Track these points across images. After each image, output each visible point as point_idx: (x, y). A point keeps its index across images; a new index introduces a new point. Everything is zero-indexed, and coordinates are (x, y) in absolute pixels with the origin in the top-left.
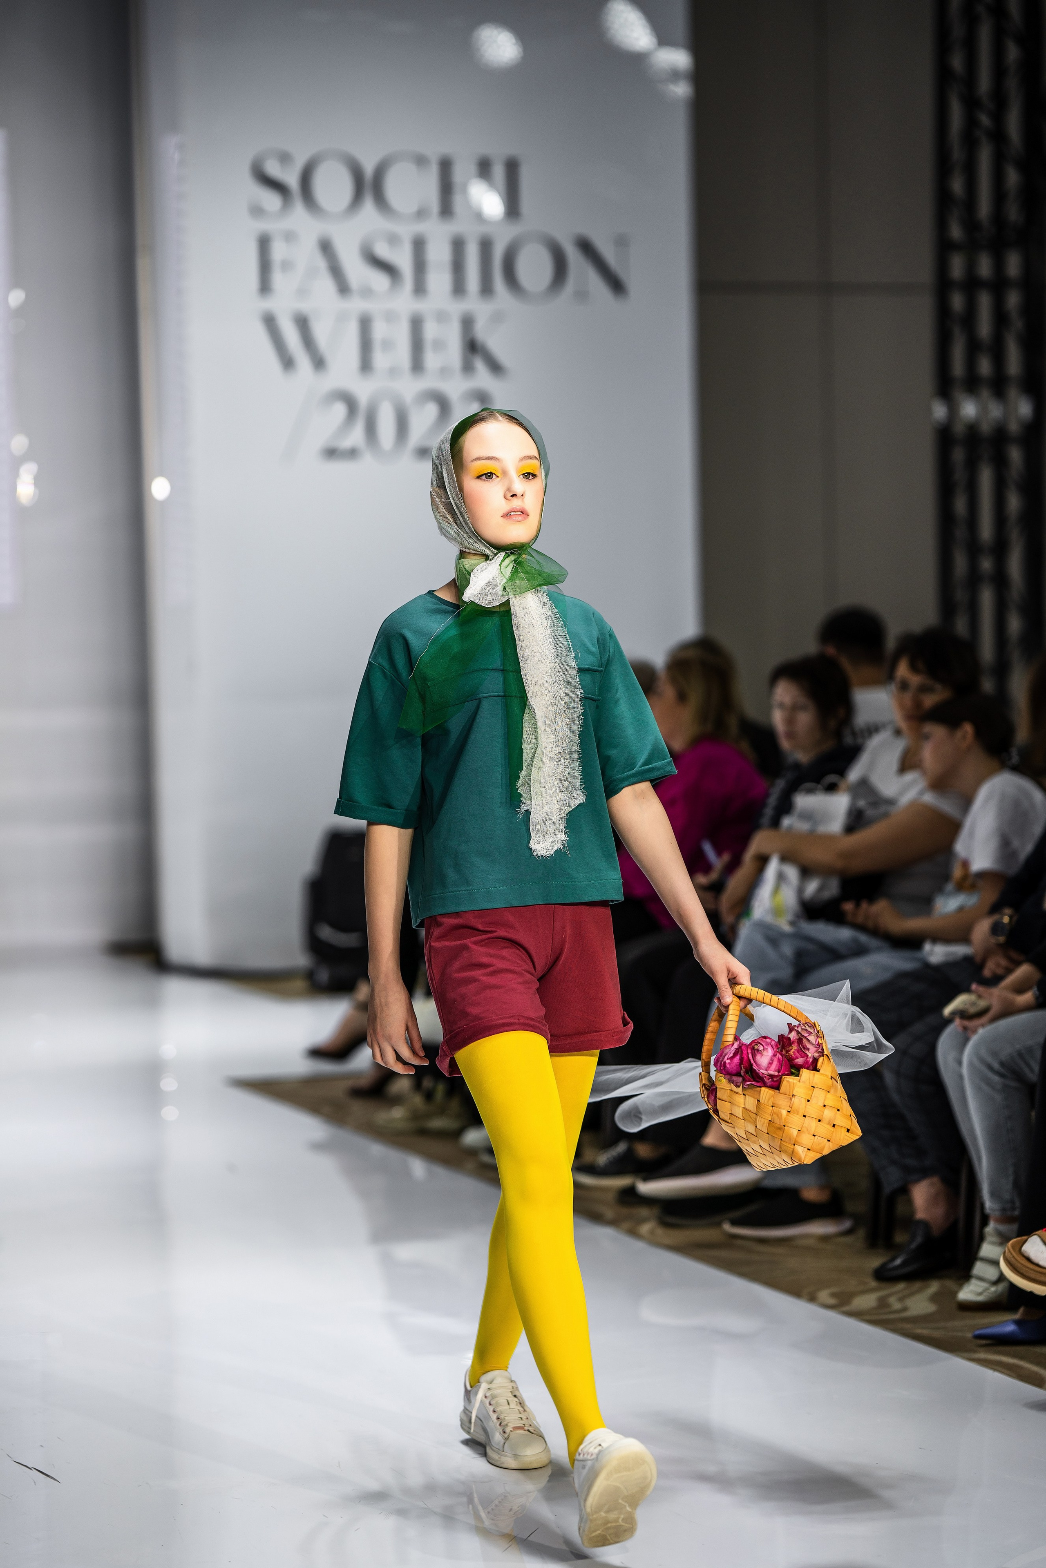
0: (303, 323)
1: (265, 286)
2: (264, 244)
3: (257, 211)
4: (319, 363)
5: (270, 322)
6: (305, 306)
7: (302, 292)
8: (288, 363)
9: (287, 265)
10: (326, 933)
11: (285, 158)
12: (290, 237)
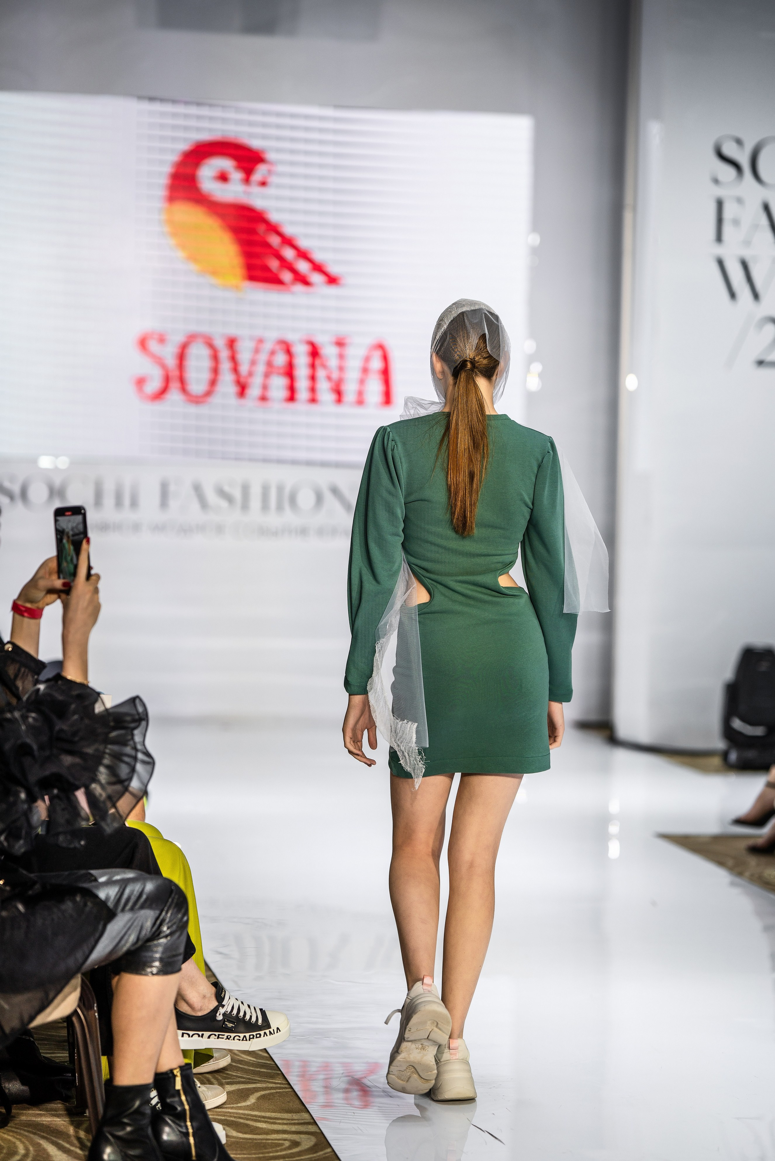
0: (745, 266)
1: (719, 238)
2: (720, 204)
3: (716, 181)
4: (756, 296)
5: (721, 263)
6: (747, 254)
7: (747, 243)
8: (733, 295)
9: (736, 222)
10: (737, 724)
11: (739, 142)
12: (740, 201)
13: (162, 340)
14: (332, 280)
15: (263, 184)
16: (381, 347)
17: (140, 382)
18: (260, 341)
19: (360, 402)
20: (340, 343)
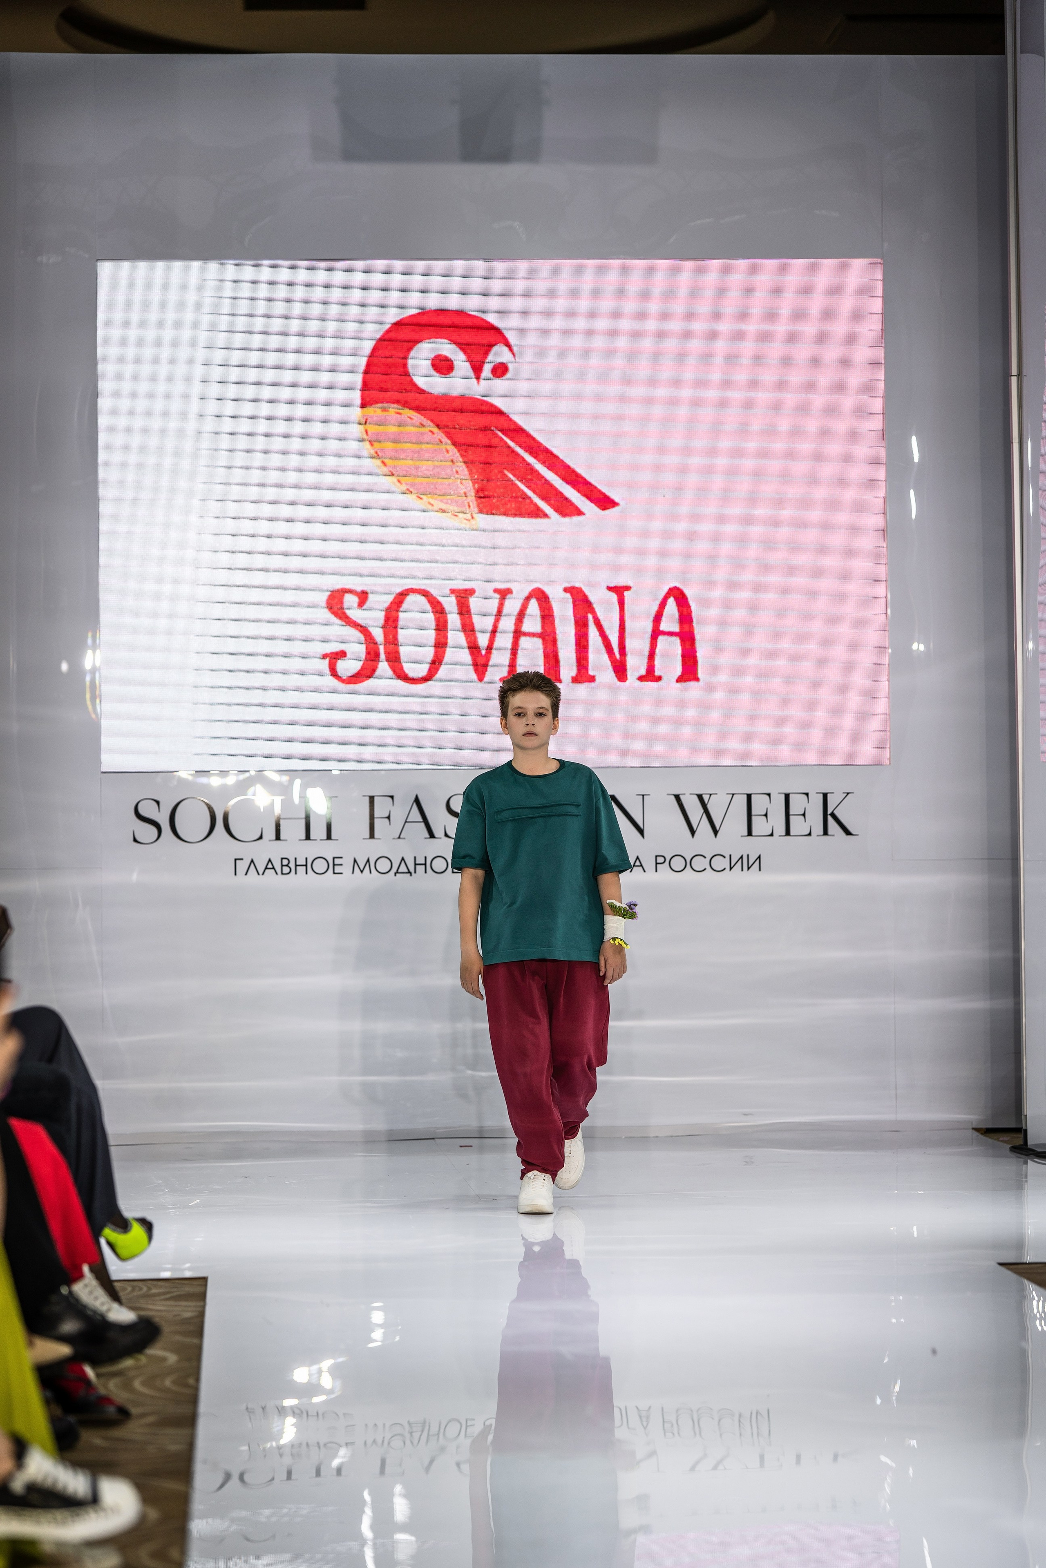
13: (363, 596)
14: (604, 502)
15: (500, 370)
16: (678, 595)
17: (334, 658)
18: (504, 594)
19: (650, 675)
20: (620, 592)
